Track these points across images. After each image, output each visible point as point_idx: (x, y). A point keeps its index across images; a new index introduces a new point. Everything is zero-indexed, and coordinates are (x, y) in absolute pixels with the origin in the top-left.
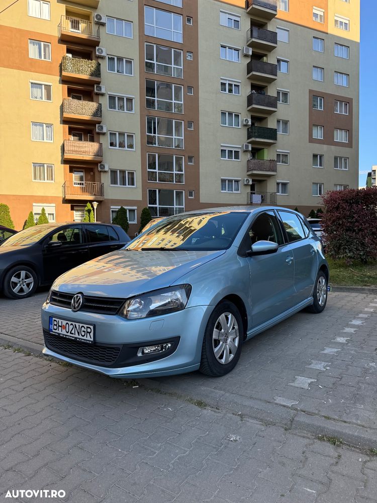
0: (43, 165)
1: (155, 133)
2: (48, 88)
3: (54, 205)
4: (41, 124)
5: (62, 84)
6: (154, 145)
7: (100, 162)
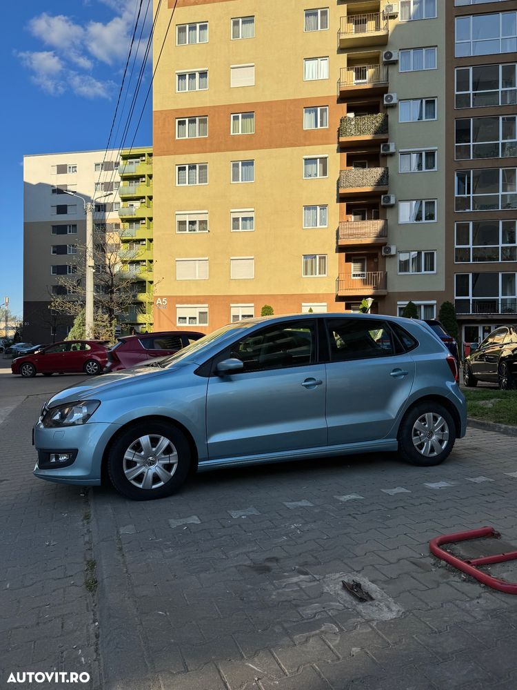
0: (314, 256)
1: (469, 193)
2: (324, 161)
3: (325, 304)
4: (314, 207)
5: (341, 152)
6: (467, 210)
7: (385, 244)
